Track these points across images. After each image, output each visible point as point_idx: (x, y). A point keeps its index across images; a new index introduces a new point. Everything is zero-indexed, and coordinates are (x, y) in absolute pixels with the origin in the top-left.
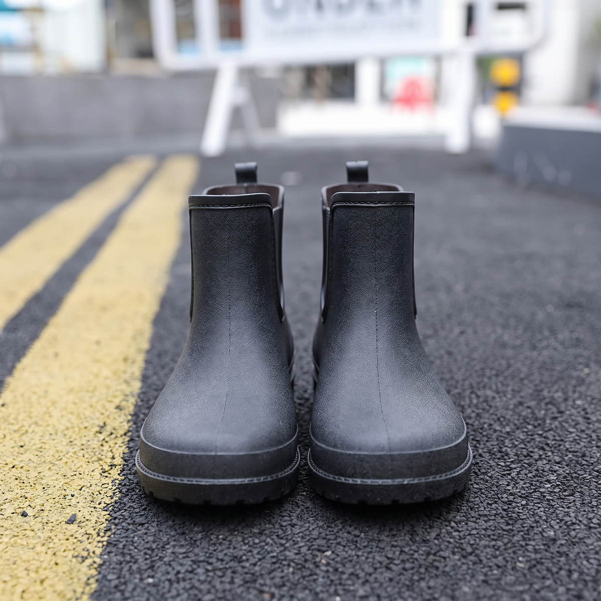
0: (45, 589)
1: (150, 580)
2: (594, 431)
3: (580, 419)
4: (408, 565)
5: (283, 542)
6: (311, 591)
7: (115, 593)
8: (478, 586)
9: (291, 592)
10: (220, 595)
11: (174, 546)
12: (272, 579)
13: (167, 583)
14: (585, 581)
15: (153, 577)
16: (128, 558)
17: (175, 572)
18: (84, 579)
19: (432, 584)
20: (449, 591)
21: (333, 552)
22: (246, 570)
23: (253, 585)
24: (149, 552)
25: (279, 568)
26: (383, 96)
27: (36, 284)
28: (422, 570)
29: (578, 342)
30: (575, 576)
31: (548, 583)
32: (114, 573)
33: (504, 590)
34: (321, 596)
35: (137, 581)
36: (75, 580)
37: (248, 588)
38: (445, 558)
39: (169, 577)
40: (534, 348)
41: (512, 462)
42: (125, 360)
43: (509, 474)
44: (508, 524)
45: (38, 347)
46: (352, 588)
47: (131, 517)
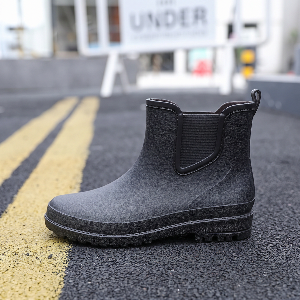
0: (40, 286)
1: (89, 283)
2: (297, 217)
3: (290, 212)
4: (211, 276)
6: (165, 287)
7: (73, 288)
8: (245, 284)
9: (157, 287)
10: (123, 288)
11: (100, 268)
12: (147, 281)
13: (97, 284)
14: (296, 282)
15: (90, 281)
16: (78, 273)
17: (101, 279)
18: (58, 282)
19: (222, 283)
20: (231, 286)
21: (175, 270)
22: (134, 278)
23: (138, 284)
24: (88, 270)
25: (150, 277)
26: (188, 69)
27: (25, 154)
28: (218, 277)
29: (288, 179)
30: (291, 279)
31: (278, 283)
32: (72, 280)
33: (257, 286)
34: (170, 288)
35: (83, 283)
36: (54, 283)
37: (136, 286)
38: (228, 272)
39: (98, 281)
40: (266, 181)
42: (71, 187)
45: (28, 182)
46: (185, 285)
47: (78, 255)
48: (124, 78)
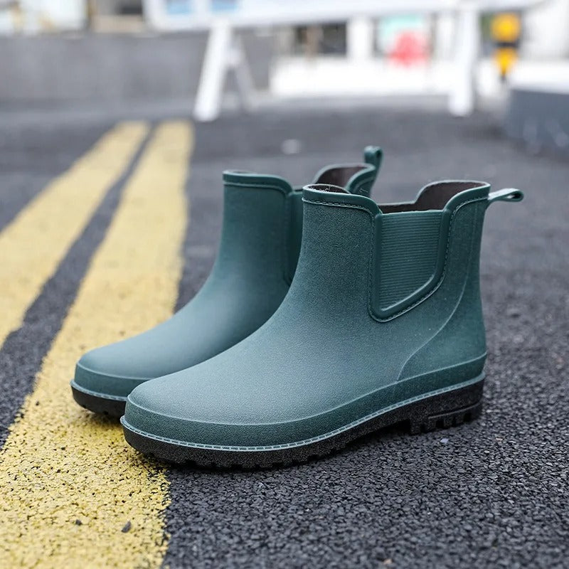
5: (341, 549)
11: (234, 555)
21: (393, 561)
24: (209, 562)
26: (376, 50)
27: (48, 269)
41: (561, 461)
43: (559, 475)
44: (564, 530)
45: (62, 339)
47: (186, 524)
48: (245, 79)
